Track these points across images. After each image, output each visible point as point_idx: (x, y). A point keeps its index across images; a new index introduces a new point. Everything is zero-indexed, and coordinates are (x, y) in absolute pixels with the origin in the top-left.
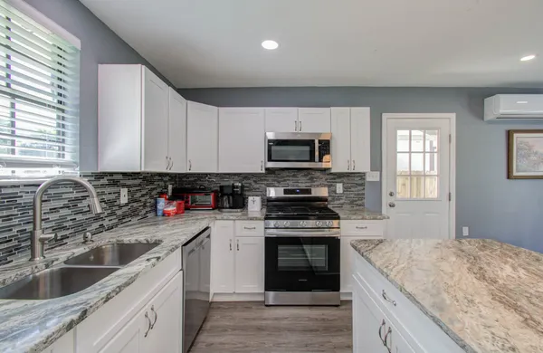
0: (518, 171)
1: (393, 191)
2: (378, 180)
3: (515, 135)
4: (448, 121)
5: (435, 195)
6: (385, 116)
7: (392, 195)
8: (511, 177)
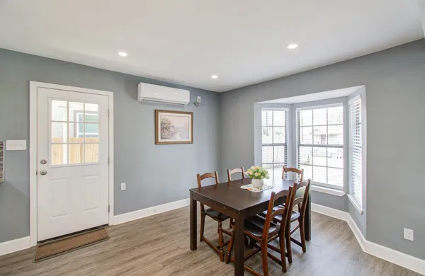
0: (162, 138)
1: (47, 160)
2: (25, 149)
3: (160, 114)
4: (107, 97)
5: (96, 160)
6: (33, 84)
7: (44, 162)
8: (156, 142)
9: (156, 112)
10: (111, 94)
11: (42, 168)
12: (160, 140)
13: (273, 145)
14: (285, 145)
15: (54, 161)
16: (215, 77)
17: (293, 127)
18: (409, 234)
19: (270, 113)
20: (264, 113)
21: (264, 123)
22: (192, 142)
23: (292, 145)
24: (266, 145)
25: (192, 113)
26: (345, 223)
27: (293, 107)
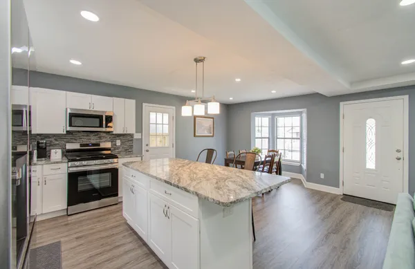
1: (148, 143)
2: (141, 138)
4: (173, 110)
5: (168, 145)
6: (144, 105)
7: (147, 145)
8: (195, 136)
9: (195, 117)
10: (174, 108)
11: (147, 148)
12: (196, 134)
13: (262, 138)
14: (269, 138)
15: (151, 146)
16: (231, 99)
17: (273, 127)
18: (322, 176)
19: (260, 118)
20: (256, 118)
21: (256, 124)
22: (213, 136)
23: (273, 138)
24: (257, 138)
25: (213, 118)
26: (300, 180)
27: (273, 115)
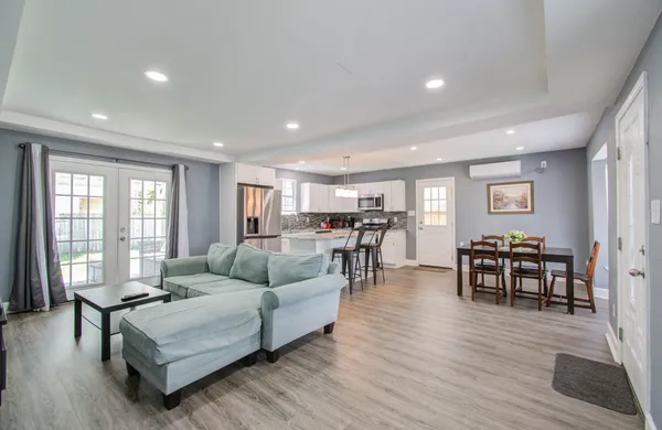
2: (414, 215)
3: (492, 187)
6: (417, 181)
7: (421, 223)
8: (489, 212)
9: (489, 185)
10: (453, 178)
11: (421, 226)
12: (492, 210)
15: (426, 223)
22: (532, 213)
25: (532, 182)
